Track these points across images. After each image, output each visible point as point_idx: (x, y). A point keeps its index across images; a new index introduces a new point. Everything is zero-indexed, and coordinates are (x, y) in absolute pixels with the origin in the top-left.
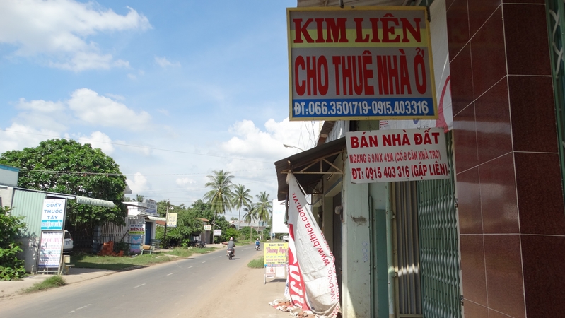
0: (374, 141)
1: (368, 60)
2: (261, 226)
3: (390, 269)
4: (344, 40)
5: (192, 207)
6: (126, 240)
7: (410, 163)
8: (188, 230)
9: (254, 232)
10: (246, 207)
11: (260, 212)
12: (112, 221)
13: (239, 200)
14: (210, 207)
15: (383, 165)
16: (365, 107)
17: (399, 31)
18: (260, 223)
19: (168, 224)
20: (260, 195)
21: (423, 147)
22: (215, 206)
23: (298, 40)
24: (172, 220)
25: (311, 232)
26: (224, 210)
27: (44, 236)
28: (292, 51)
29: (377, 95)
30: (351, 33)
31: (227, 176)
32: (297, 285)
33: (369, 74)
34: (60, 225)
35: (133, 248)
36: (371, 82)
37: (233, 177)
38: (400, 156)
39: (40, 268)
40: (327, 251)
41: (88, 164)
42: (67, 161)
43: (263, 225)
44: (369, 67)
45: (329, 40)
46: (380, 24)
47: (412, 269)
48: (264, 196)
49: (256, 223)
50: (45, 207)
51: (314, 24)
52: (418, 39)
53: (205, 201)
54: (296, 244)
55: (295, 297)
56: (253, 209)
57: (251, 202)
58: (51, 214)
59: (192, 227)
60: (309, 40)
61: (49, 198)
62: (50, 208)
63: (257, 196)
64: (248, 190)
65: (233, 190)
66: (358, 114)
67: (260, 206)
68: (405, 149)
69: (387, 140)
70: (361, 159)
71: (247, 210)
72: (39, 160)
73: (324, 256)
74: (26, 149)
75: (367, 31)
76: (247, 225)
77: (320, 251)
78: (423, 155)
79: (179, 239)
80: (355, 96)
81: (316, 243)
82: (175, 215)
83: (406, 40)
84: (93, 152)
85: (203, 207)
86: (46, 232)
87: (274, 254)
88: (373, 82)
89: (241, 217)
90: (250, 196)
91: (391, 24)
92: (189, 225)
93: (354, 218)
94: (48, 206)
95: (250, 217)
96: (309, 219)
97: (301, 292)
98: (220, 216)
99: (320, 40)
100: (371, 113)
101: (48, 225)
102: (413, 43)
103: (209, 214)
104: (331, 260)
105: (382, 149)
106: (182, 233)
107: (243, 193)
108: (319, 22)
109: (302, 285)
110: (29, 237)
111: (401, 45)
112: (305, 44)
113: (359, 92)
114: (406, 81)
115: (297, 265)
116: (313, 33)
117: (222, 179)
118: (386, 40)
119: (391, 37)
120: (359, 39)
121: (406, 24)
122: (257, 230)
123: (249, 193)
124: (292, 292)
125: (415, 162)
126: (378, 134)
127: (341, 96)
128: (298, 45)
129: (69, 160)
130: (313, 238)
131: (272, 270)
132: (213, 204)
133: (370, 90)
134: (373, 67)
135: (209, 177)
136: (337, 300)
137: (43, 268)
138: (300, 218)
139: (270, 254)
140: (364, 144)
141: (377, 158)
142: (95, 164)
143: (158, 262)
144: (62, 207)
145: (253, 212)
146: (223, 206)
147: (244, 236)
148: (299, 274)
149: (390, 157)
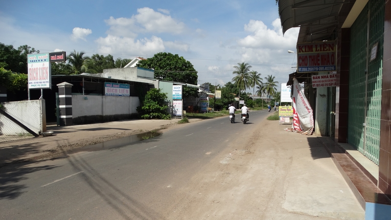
0: (319, 77)
1: (318, 56)
2: (268, 98)
3: (331, 113)
4: (312, 51)
5: (225, 87)
6: (199, 105)
7: (328, 83)
8: (226, 100)
9: (264, 102)
10: (258, 86)
11: (268, 89)
12: (193, 95)
13: (253, 81)
14: (236, 87)
15: (321, 83)
16: (317, 69)
17: (328, 48)
18: (268, 96)
19: (216, 97)
20: (268, 77)
21: (332, 79)
22: (239, 86)
23: (300, 52)
24: (218, 94)
25: (303, 100)
26: (245, 88)
27: (174, 102)
28: (298, 55)
29: (320, 65)
30: (314, 49)
31: (247, 66)
32: (296, 122)
33: (319, 60)
34: (181, 97)
35: (203, 109)
36: (319, 62)
37: (250, 67)
38: (326, 81)
39: (174, 116)
40: (310, 108)
41: (180, 66)
42: (170, 65)
43: (270, 97)
44: (319, 58)
45: (308, 51)
46: (322, 46)
48: (271, 78)
49: (265, 96)
50: (173, 89)
51: (304, 47)
52: (333, 50)
53: (233, 83)
54: (296, 105)
55: (295, 127)
56: (263, 88)
57: (261, 82)
58: (176, 92)
59: (228, 99)
60: (303, 52)
61: (174, 84)
62: (176, 89)
63: (266, 78)
64: (259, 74)
65: (250, 75)
66: (315, 71)
67: (268, 84)
68: (327, 79)
69: (322, 77)
70: (315, 82)
71: (258, 88)
72: (156, 64)
73: (308, 109)
74: (149, 59)
75: (318, 48)
76: (259, 98)
77: (307, 107)
78: (332, 80)
79: (221, 106)
80: (315, 66)
81: (305, 104)
82: (220, 92)
83: (329, 50)
84: (180, 59)
85: (232, 86)
86: (174, 100)
87: (284, 111)
88: (320, 62)
89: (255, 93)
90: (261, 79)
91: (325, 46)
92: (226, 98)
93: (321, 95)
94: (175, 88)
95: (261, 93)
96: (302, 95)
97: (298, 125)
98: (243, 91)
99: (306, 51)
100: (318, 70)
101: (176, 97)
102: (331, 51)
103: (236, 91)
104: (311, 111)
105: (321, 79)
106: (222, 102)
107: (256, 77)
108: (305, 46)
109: (299, 122)
110: (168, 102)
111: (328, 51)
112: (302, 53)
113: (316, 65)
114: (329, 61)
115: (297, 114)
116: (304, 50)
117: (243, 68)
118: (324, 50)
119: (325, 49)
120: (316, 51)
121: (330, 46)
122: (266, 101)
123: (260, 77)
124: (294, 125)
125: (330, 82)
126: (320, 75)
127: (311, 66)
128: (300, 53)
129: (171, 64)
130: (304, 102)
131: (283, 119)
132: (238, 85)
133: (319, 64)
134: (320, 58)
135: (235, 67)
136: (313, 125)
137: (175, 116)
138: (299, 95)
139: (282, 112)
140: (316, 78)
141: (320, 82)
142: (183, 65)
143: (218, 116)
144: (181, 89)
145: (263, 89)
146: (245, 86)
147: (257, 105)
148: (298, 117)
149: (323, 81)
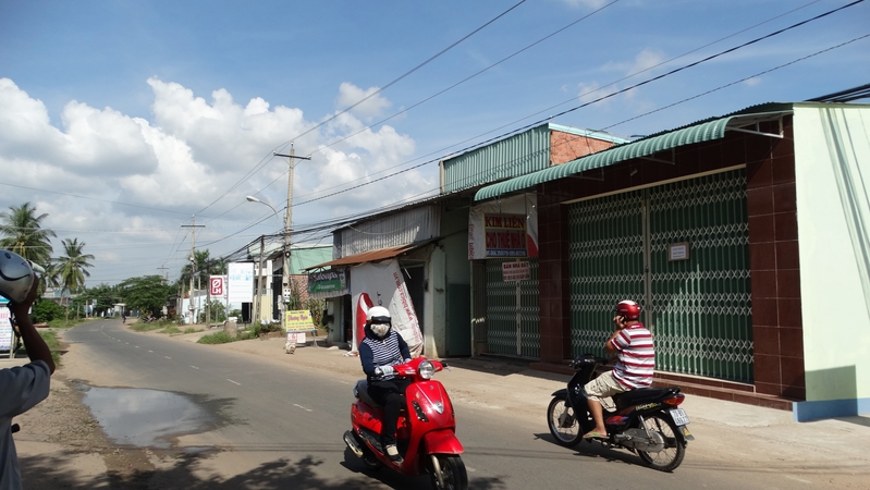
3: (473, 320)
4: (501, 226)
11: (66, 274)
16: (507, 253)
17: (517, 224)
20: (66, 244)
25: (403, 299)
29: (511, 248)
30: (503, 223)
33: (508, 240)
38: (517, 272)
44: (508, 237)
47: (482, 320)
48: (74, 246)
52: (523, 227)
60: (491, 226)
66: (505, 256)
67: (66, 262)
70: (506, 273)
73: (410, 314)
77: (408, 310)
80: (504, 249)
81: (406, 305)
87: (296, 321)
88: (510, 243)
91: (515, 221)
93: (437, 290)
96: (403, 290)
100: (509, 256)
104: (414, 317)
105: (512, 269)
111: (518, 229)
117: (25, 219)
118: (514, 227)
120: (505, 226)
126: (511, 263)
127: (500, 249)
130: (404, 302)
131: (293, 337)
136: (420, 341)
138: (397, 289)
139: (291, 322)
